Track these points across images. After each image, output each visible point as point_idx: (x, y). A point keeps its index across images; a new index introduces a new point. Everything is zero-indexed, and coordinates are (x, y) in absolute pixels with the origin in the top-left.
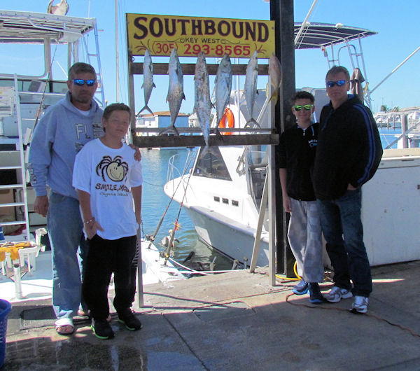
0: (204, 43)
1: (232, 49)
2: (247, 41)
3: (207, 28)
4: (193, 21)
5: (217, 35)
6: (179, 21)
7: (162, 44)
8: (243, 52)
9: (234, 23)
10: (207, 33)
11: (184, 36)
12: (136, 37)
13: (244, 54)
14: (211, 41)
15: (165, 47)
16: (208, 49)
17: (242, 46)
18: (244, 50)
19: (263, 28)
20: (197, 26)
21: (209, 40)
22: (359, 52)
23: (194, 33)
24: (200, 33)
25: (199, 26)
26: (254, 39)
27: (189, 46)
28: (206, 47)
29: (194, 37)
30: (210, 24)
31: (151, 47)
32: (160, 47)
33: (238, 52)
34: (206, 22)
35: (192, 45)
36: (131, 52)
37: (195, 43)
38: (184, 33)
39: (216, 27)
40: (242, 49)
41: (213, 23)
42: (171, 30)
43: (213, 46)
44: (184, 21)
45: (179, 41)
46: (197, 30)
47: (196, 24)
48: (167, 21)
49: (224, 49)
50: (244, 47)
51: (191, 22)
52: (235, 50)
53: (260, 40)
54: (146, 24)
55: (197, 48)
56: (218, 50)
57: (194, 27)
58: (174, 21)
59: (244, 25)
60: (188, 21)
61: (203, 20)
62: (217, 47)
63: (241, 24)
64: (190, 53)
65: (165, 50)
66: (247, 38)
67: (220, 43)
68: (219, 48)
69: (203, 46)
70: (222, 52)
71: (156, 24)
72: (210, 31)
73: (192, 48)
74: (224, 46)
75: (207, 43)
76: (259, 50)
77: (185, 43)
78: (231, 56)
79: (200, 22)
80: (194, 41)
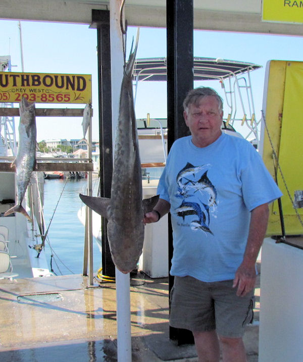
0: (32, 93)
1: (55, 97)
2: (67, 90)
3: (34, 80)
4: (23, 76)
5: (42, 86)
6: (11, 76)
8: (64, 99)
9: (56, 77)
10: (33, 84)
11: (15, 87)
13: (65, 101)
14: (37, 91)
16: (34, 97)
18: (65, 97)
19: (81, 81)
20: (25, 80)
21: (35, 90)
23: (23, 85)
24: (28, 85)
25: (28, 80)
26: (73, 89)
27: (19, 95)
28: (33, 96)
29: (23, 88)
30: (36, 78)
33: (60, 99)
34: (34, 76)
35: (21, 94)
37: (23, 93)
38: (15, 85)
39: (41, 80)
40: (63, 97)
41: (39, 77)
42: (4, 83)
43: (38, 94)
44: (15, 76)
45: (11, 91)
46: (25, 82)
47: (25, 78)
48: (1, 75)
49: (48, 97)
50: (65, 96)
51: (20, 76)
52: (57, 97)
53: (79, 89)
57: (23, 80)
58: (7, 76)
59: (65, 79)
60: (18, 76)
61: (30, 75)
62: (42, 96)
63: (62, 77)
64: (20, 100)
66: (67, 88)
67: (44, 92)
68: (44, 96)
69: (31, 95)
70: (46, 99)
72: (36, 83)
73: (21, 96)
74: (48, 94)
75: (34, 93)
76: (78, 97)
77: (16, 92)
78: (54, 102)
79: (28, 76)
80: (23, 91)
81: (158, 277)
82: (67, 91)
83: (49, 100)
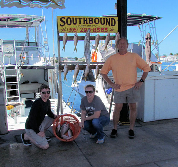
0: (89, 27)
1: (100, 29)
3: (90, 21)
4: (84, 18)
5: (94, 24)
6: (78, 18)
7: (71, 28)
9: (101, 19)
10: (90, 23)
11: (80, 25)
12: (61, 25)
13: (105, 31)
15: (73, 29)
17: (104, 28)
18: (105, 30)
19: (113, 21)
20: (85, 20)
22: (154, 27)
23: (84, 23)
24: (87, 23)
25: (87, 21)
26: (109, 25)
27: (82, 29)
30: (91, 19)
31: (67, 29)
32: (70, 30)
33: (103, 31)
34: (89, 19)
35: (83, 28)
36: (59, 32)
37: (85, 28)
38: (80, 23)
39: (93, 20)
40: (104, 29)
42: (75, 22)
43: (92, 28)
44: (80, 19)
45: (78, 26)
47: (85, 19)
48: (73, 18)
49: (96, 30)
50: (105, 29)
51: (83, 19)
53: (112, 25)
54: (65, 20)
55: (85, 29)
56: (94, 30)
57: (84, 21)
58: (76, 19)
59: (105, 19)
60: (82, 18)
61: (88, 18)
62: (94, 29)
64: (83, 32)
65: (73, 31)
66: (106, 25)
67: (95, 27)
68: (95, 29)
70: (96, 31)
71: (69, 20)
72: (91, 22)
73: (83, 29)
74: (96, 28)
75: (90, 27)
76: (112, 29)
77: (81, 27)
78: (99, 32)
79: (87, 18)
80: (84, 26)
81: (147, 121)
82: (106, 26)
83: (97, 31)
